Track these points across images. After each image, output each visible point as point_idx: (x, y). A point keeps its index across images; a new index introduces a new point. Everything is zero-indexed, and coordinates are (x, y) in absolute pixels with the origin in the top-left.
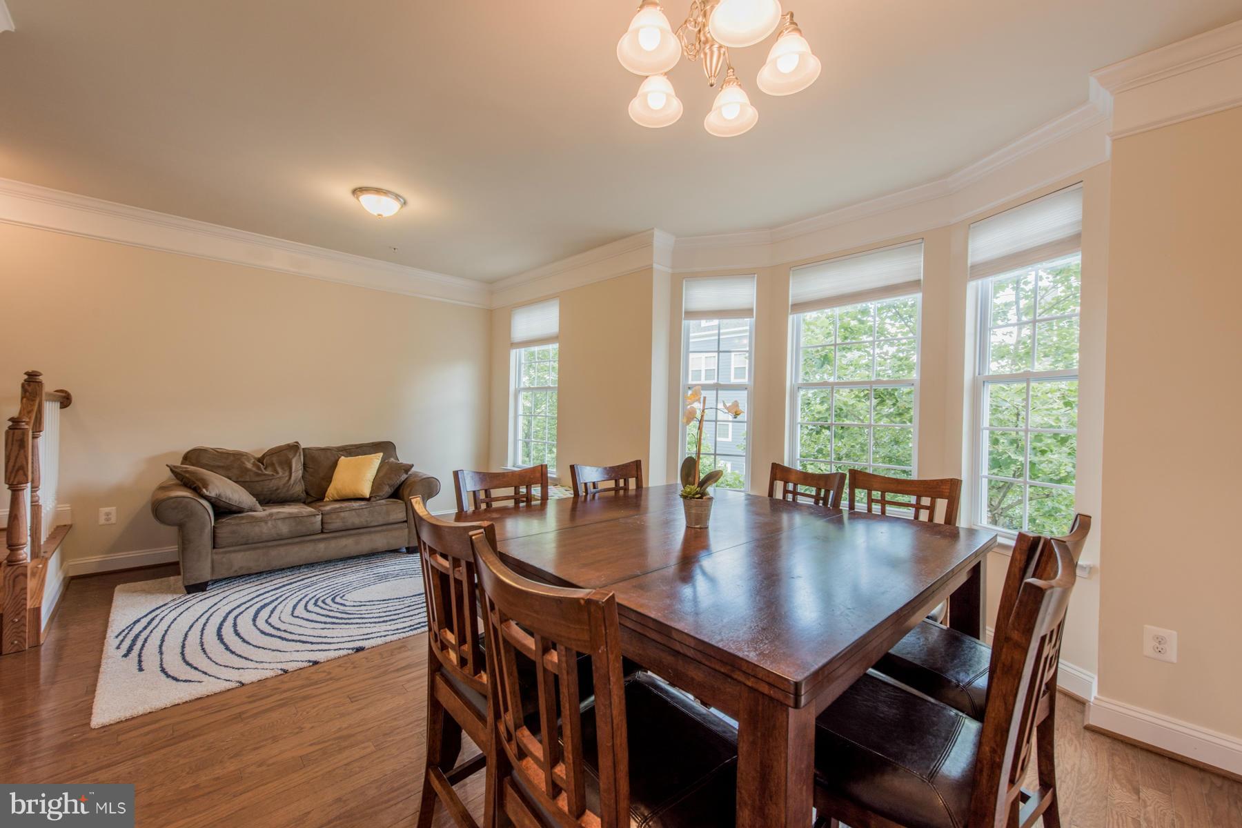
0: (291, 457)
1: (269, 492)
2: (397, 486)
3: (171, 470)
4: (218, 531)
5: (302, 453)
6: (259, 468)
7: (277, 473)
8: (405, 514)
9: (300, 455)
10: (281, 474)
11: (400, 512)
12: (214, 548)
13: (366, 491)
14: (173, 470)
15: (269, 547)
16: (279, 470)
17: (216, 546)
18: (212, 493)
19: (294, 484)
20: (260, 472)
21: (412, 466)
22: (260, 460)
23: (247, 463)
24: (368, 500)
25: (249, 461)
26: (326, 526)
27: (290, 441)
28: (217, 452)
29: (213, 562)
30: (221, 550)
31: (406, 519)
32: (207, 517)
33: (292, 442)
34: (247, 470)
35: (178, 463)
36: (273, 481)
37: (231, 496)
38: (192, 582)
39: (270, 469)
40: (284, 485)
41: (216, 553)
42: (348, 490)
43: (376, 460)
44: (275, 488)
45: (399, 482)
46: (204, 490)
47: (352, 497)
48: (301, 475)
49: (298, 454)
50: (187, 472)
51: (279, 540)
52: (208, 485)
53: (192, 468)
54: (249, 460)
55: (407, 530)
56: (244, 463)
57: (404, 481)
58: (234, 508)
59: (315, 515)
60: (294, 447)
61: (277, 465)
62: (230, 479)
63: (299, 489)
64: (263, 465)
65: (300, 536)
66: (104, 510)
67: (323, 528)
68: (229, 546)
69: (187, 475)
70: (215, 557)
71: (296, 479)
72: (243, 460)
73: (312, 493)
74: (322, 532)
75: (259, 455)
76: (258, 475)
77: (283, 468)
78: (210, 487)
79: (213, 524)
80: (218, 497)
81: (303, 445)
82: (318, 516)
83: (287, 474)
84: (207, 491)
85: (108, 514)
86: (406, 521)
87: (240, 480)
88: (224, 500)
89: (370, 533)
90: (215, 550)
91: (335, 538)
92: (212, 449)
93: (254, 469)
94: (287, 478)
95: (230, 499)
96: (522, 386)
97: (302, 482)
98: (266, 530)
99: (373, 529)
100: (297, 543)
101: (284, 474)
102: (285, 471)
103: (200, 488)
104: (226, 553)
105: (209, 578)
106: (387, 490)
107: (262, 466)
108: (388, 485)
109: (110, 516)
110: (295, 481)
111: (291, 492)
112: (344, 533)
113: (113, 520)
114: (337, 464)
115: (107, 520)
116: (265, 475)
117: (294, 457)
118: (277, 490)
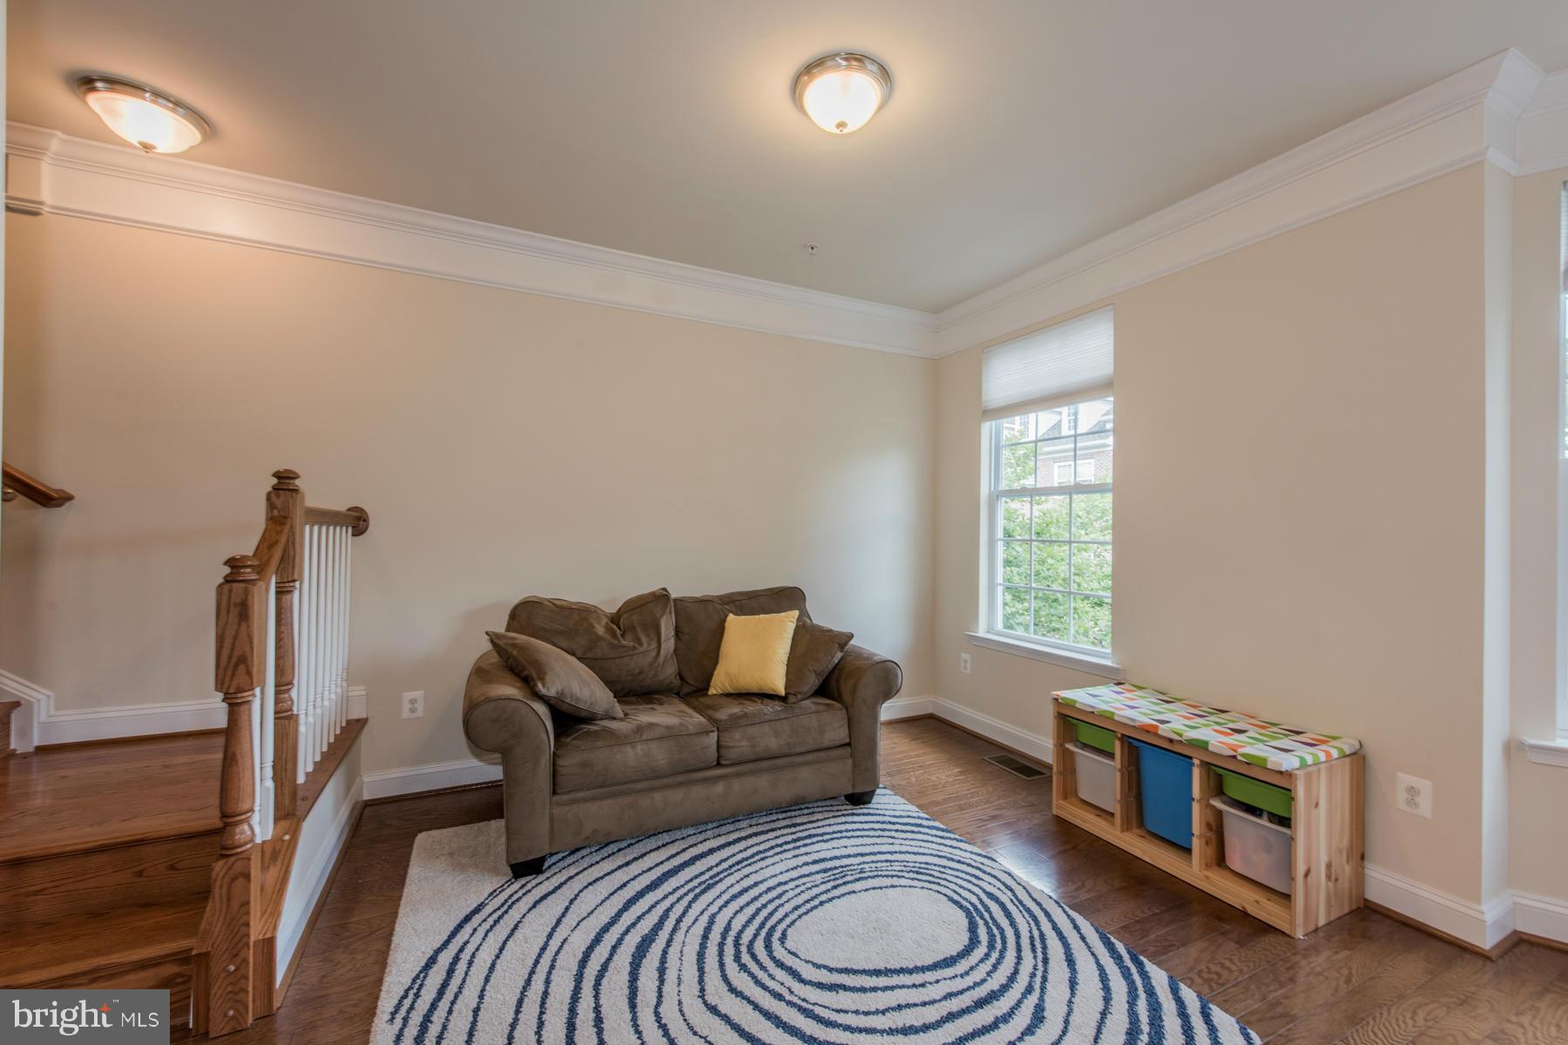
0: (658, 615)
1: (629, 678)
2: (826, 674)
3: (492, 641)
4: (560, 762)
5: (673, 609)
6: (614, 634)
7: (640, 644)
8: (847, 732)
9: (670, 613)
10: (645, 645)
11: (839, 727)
12: (554, 793)
13: (777, 681)
14: (494, 639)
15: (639, 791)
16: (644, 639)
17: (558, 791)
18: (550, 689)
19: (664, 663)
20: (616, 642)
21: (851, 636)
22: (615, 619)
23: (596, 625)
24: (783, 699)
25: (599, 624)
26: (724, 752)
27: (654, 587)
28: (554, 604)
29: (552, 820)
30: (565, 797)
31: (848, 741)
32: (545, 738)
33: (659, 588)
34: (600, 638)
35: (501, 628)
36: (635, 657)
37: (578, 694)
38: (521, 858)
39: (629, 636)
40: (651, 664)
41: (558, 804)
42: (750, 679)
43: (787, 621)
44: (637, 671)
45: (830, 667)
46: (540, 685)
47: (756, 691)
48: (672, 648)
49: (668, 610)
50: (514, 645)
51: (654, 778)
52: (545, 674)
53: (522, 638)
54: (598, 619)
55: (850, 761)
56: (594, 627)
57: (837, 664)
58: (583, 714)
59: (707, 733)
60: (661, 597)
61: (639, 631)
62: (573, 654)
63: (669, 671)
64: (619, 628)
65: (686, 772)
66: (408, 695)
67: (719, 757)
68: (576, 790)
69: (515, 653)
70: (557, 811)
71: (667, 654)
72: (592, 620)
73: (690, 679)
74: (719, 764)
75: (612, 609)
76: (613, 647)
77: (648, 636)
78: (548, 678)
79: (552, 750)
80: (560, 697)
81: (674, 595)
82: (712, 734)
83: (654, 645)
84: (544, 686)
85: (413, 702)
86: (849, 744)
87: (589, 655)
88: (568, 701)
89: (793, 766)
90: (556, 798)
91: (739, 775)
92: (548, 600)
93: (608, 637)
94: (654, 654)
95: (578, 699)
96: (1003, 486)
97: (675, 658)
98: (631, 756)
99: (798, 759)
100: (680, 784)
101: (649, 644)
102: (651, 640)
103: (533, 680)
104: (574, 802)
105: (547, 851)
106: (812, 682)
107: (618, 631)
108: (815, 671)
109: (415, 705)
110: (666, 658)
111: (661, 678)
112: (752, 766)
113: (420, 712)
114: (723, 628)
115: (413, 710)
116: (624, 647)
117: (662, 615)
118: (641, 673)
